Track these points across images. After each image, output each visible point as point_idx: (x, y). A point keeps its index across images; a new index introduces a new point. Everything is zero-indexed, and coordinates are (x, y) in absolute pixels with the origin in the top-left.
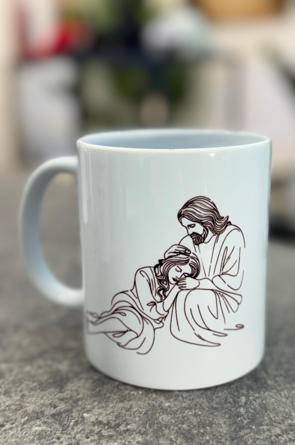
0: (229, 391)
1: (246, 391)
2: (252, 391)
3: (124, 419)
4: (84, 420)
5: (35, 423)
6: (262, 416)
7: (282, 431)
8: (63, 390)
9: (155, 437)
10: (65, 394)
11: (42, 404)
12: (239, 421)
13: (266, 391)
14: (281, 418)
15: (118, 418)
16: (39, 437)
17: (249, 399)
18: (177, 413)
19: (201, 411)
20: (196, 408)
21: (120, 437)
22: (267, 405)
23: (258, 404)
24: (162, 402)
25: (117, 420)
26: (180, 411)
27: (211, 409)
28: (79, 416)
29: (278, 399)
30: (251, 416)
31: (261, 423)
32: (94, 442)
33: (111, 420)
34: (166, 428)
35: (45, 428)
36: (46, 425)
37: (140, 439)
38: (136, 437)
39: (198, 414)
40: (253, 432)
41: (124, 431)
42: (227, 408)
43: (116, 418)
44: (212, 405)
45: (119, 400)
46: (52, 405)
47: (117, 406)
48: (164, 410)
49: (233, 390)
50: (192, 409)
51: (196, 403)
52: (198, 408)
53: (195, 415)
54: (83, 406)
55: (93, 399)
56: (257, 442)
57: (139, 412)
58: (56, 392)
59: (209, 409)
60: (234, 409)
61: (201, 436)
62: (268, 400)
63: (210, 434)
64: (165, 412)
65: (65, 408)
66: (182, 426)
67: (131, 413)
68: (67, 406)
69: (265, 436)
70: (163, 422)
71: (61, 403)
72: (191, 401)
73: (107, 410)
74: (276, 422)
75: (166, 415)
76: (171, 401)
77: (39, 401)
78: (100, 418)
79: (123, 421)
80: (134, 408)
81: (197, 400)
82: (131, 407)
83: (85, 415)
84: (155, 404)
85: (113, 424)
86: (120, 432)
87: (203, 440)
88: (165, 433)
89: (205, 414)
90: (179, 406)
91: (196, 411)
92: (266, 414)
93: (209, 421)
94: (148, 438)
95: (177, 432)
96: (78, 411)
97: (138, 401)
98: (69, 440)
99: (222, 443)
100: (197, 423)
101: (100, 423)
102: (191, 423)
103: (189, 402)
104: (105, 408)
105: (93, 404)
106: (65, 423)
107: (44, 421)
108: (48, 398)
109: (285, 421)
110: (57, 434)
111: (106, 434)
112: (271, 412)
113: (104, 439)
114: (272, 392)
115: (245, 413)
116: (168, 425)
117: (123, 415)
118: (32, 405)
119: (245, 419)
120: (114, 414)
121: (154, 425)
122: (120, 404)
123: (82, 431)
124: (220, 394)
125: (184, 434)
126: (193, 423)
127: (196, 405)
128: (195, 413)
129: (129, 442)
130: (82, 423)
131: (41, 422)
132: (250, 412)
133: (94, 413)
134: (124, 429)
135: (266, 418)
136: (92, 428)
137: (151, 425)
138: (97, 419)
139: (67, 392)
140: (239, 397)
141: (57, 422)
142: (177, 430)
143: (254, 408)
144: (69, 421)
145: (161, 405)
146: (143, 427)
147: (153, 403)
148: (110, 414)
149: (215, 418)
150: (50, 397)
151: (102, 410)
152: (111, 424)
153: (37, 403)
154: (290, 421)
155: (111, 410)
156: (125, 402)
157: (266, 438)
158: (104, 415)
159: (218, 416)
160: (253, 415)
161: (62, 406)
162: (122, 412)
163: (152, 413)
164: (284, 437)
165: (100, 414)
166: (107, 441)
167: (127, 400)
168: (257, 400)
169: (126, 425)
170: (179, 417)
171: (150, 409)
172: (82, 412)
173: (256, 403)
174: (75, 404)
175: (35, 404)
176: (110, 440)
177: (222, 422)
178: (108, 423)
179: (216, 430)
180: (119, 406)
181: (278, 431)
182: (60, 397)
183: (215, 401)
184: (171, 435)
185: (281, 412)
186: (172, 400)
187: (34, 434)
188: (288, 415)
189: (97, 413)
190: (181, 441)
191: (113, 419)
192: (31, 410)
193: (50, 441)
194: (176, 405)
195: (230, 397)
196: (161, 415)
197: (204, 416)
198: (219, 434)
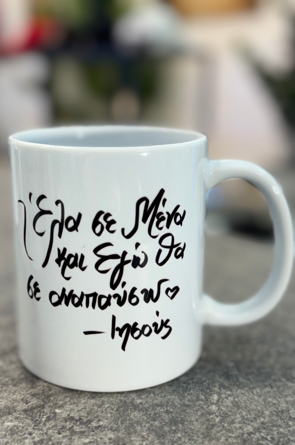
0: (201, 388)
1: (218, 389)
2: (224, 388)
3: (96, 416)
4: (55, 416)
5: (6, 418)
6: (235, 414)
7: (255, 429)
8: (35, 385)
9: (128, 433)
10: (37, 389)
11: (14, 399)
12: (211, 419)
13: (239, 389)
14: (254, 416)
15: (90, 414)
16: (11, 433)
17: (221, 397)
18: (149, 410)
19: (173, 408)
20: (168, 405)
21: (92, 433)
22: (239, 403)
23: (230, 401)
24: (134, 399)
25: (89, 416)
26: (152, 408)
27: (182, 406)
28: (51, 412)
29: (250, 397)
30: (223, 414)
31: (233, 420)
32: (66, 438)
33: (83, 416)
34: (138, 425)
35: (17, 424)
36: (18, 421)
37: (112, 435)
38: (108, 434)
39: (170, 411)
40: (226, 430)
41: (96, 427)
42: (199, 405)
43: (88, 414)
44: (184, 402)
45: (90, 396)
46: (24, 400)
47: (89, 402)
48: (136, 407)
49: (204, 388)
50: (164, 406)
51: (168, 400)
52: (170, 405)
53: (167, 412)
54: (55, 402)
55: (64, 395)
56: (230, 439)
57: (111, 408)
58: (28, 387)
59: (181, 406)
60: (207, 406)
61: (173, 433)
62: (240, 398)
63: (182, 431)
64: (137, 409)
65: (37, 404)
66: (153, 424)
67: (102, 409)
68: (39, 402)
69: (237, 434)
70: (135, 419)
71: (33, 398)
72: (163, 398)
73: (79, 406)
74: (249, 420)
75: (138, 411)
76: (142, 398)
77: (11, 396)
78: (72, 414)
79: (95, 417)
80: (106, 404)
81: (169, 397)
82: (103, 402)
83: (57, 411)
84: (127, 401)
85: (85, 420)
86: (92, 429)
87: (175, 437)
88: (137, 429)
89: (177, 411)
90: (151, 402)
91: (168, 408)
92: (239, 412)
93: (181, 418)
94: (120, 434)
95: (149, 428)
96: (49, 406)
97: (110, 397)
98: (41, 435)
99: (194, 440)
100: (169, 420)
101: (72, 419)
102: (163, 420)
103: (161, 399)
104: (76, 404)
105: (65, 400)
106: (37, 418)
107: (16, 416)
108: (20, 394)
109: (257, 419)
110: (29, 429)
111: (78, 430)
112: (244, 410)
113: (76, 435)
114: (244, 390)
115: (217, 410)
116: (140, 422)
117: (95, 412)
118: (4, 400)
119: (217, 417)
120: (85, 411)
121: (126, 421)
122: (92, 400)
123: (54, 427)
124: (192, 391)
125: (155, 431)
126: (164, 420)
127: (168, 402)
128: (167, 410)
129: (101, 438)
130: (54, 419)
131: (13, 418)
132: (221, 409)
133: (66, 409)
134: (96, 425)
135: (238, 416)
136: (64, 424)
137: (123, 421)
138: (69, 415)
139: (39, 388)
140: (211, 395)
141: (29, 418)
142: (149, 427)
143: (226, 405)
144: (41, 417)
145: (133, 402)
146: (114, 423)
147: (125, 400)
148: (82, 410)
149: (187, 415)
150: (22, 393)
151: (74, 406)
152: (82, 420)
153: (9, 399)
154: (262, 420)
155: (83, 406)
156: (96, 398)
157: (239, 436)
158: (75, 411)
159: (190, 414)
160: (225, 413)
161: (34, 402)
162: (94, 408)
163: (124, 410)
164: (256, 435)
165: (72, 410)
166: (79, 438)
167: (98, 396)
168: (230, 398)
169: (97, 422)
170: (151, 414)
171: (122, 405)
172: (54, 408)
173: (228, 400)
174: (47, 400)
175: (7, 400)
176: (82, 437)
177: (194, 419)
178: (80, 419)
179: (188, 428)
180: (91, 402)
181: (250, 429)
182: (32, 392)
183: (187, 399)
184: (143, 432)
185: (253, 410)
186: (144, 396)
187: (6, 429)
188: (260, 413)
189: (68, 409)
190: (153, 437)
191: (85, 416)
192: (3, 405)
193: (22, 437)
194: (148, 402)
195: (202, 394)
196: (133, 412)
197: (176, 413)
198: (191, 431)
